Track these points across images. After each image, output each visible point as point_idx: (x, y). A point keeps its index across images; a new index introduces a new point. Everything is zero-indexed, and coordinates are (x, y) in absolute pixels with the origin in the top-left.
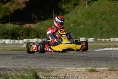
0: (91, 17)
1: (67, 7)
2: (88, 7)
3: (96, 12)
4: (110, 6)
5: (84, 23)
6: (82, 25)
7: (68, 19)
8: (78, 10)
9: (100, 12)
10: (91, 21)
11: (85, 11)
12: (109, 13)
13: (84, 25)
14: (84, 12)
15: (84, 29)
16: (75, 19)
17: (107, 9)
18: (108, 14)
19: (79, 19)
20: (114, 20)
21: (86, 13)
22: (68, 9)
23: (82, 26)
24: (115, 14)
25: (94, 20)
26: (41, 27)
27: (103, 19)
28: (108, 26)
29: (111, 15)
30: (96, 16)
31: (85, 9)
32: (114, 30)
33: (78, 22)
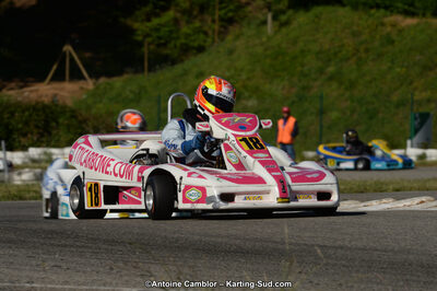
0: (284, 70)
1: (199, 31)
2: (276, 32)
3: (302, 51)
4: (355, 28)
6: (250, 97)
7: (201, 74)
8: (238, 43)
9: (320, 52)
10: (286, 82)
11: (262, 44)
12: (354, 55)
13: (257, 98)
14: (260, 50)
17: (345, 41)
18: (348, 59)
19: (239, 75)
20: (371, 82)
21: (268, 52)
22: (202, 36)
24: (373, 60)
25: (295, 79)
26: (101, 102)
27: (331, 78)
28: (349, 104)
29: (359, 63)
30: (303, 65)
31: (264, 39)
32: (371, 118)
33: (238, 85)
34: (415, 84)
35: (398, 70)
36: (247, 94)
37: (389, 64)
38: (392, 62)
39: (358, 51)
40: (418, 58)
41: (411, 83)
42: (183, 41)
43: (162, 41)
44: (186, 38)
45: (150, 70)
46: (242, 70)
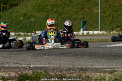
0: (42, 10)
3: (47, 5)
5: (34, 16)
6: (32, 18)
7: (18, 12)
8: (28, 3)
9: (51, 5)
10: (42, 14)
11: (35, 3)
12: (61, 5)
13: (34, 18)
15: (34, 22)
16: (26, 12)
17: (59, 2)
18: (60, 7)
19: (29, 12)
20: (66, 13)
21: (37, 5)
23: (33, 20)
24: (67, 7)
25: (45, 13)
27: (55, 12)
28: (60, 19)
29: (63, 8)
30: (47, 9)
31: (36, 2)
33: (29, 15)
34: (79, 13)
35: (74, 9)
36: (31, 17)
37: (71, 8)
38: (72, 7)
39: (62, 4)
40: (79, 6)
41: (78, 13)
42: (11, 3)
43: (5, 3)
44: (12, 2)
45: (3, 11)
46: (30, 10)
